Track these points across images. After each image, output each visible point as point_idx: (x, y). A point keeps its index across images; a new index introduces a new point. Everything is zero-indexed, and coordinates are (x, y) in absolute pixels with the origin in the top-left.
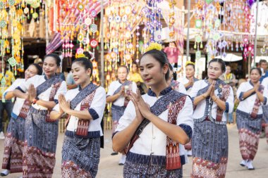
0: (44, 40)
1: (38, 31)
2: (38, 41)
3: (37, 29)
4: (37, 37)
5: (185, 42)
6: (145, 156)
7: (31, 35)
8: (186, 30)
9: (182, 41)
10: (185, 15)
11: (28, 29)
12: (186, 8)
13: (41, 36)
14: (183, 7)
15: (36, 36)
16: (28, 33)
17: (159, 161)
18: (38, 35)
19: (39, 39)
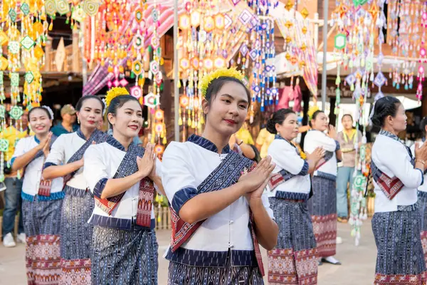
0: (79, 76)
1: (70, 63)
2: (70, 78)
3: (69, 58)
4: (68, 72)
5: (320, 76)
6: (220, 253)
7: (59, 69)
8: (321, 55)
9: (314, 73)
10: (320, 29)
11: (53, 59)
12: (321, 17)
13: (75, 70)
14: (316, 15)
15: (66, 71)
16: (54, 66)
17: (243, 259)
18: (70, 69)
19: (71, 74)
